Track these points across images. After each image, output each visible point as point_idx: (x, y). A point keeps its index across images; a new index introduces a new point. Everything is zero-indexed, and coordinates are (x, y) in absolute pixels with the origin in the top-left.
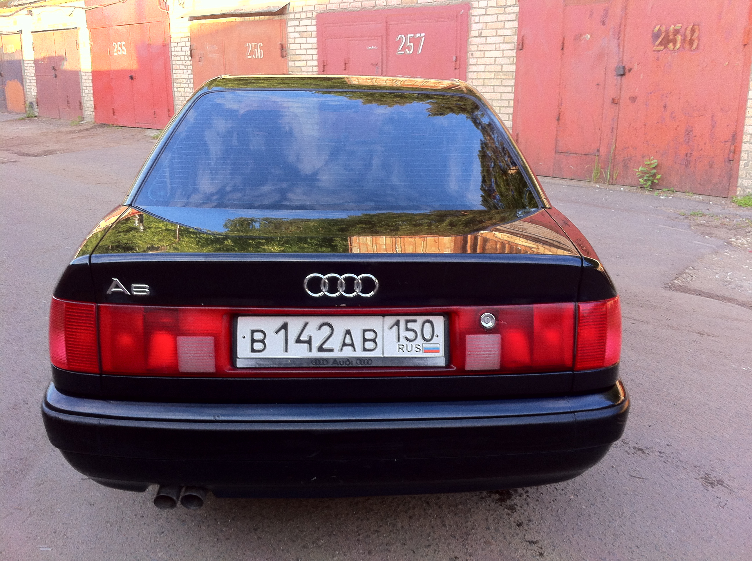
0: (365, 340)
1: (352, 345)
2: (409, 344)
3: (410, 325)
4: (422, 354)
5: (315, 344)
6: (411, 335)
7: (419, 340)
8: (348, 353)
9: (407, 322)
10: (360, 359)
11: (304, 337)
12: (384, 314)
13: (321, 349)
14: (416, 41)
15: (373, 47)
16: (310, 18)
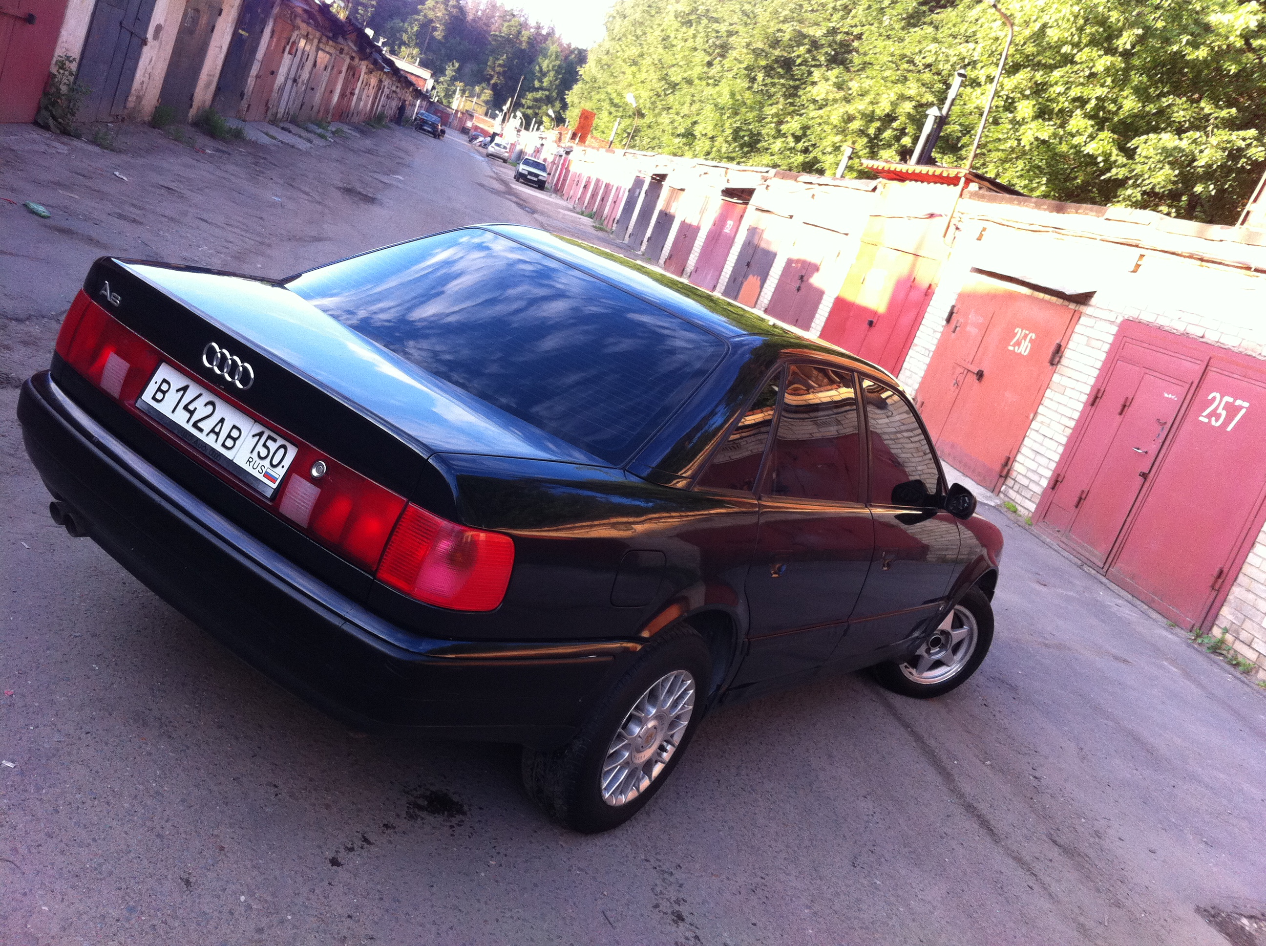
0: (229, 436)
1: (218, 434)
2: (259, 461)
3: (270, 443)
4: (261, 477)
5: (196, 417)
6: (264, 453)
7: (266, 463)
8: (210, 440)
9: (269, 437)
10: (213, 450)
11: (191, 407)
12: (257, 420)
13: (195, 425)
14: (1232, 410)
15: (1170, 396)
16: (1112, 322)
